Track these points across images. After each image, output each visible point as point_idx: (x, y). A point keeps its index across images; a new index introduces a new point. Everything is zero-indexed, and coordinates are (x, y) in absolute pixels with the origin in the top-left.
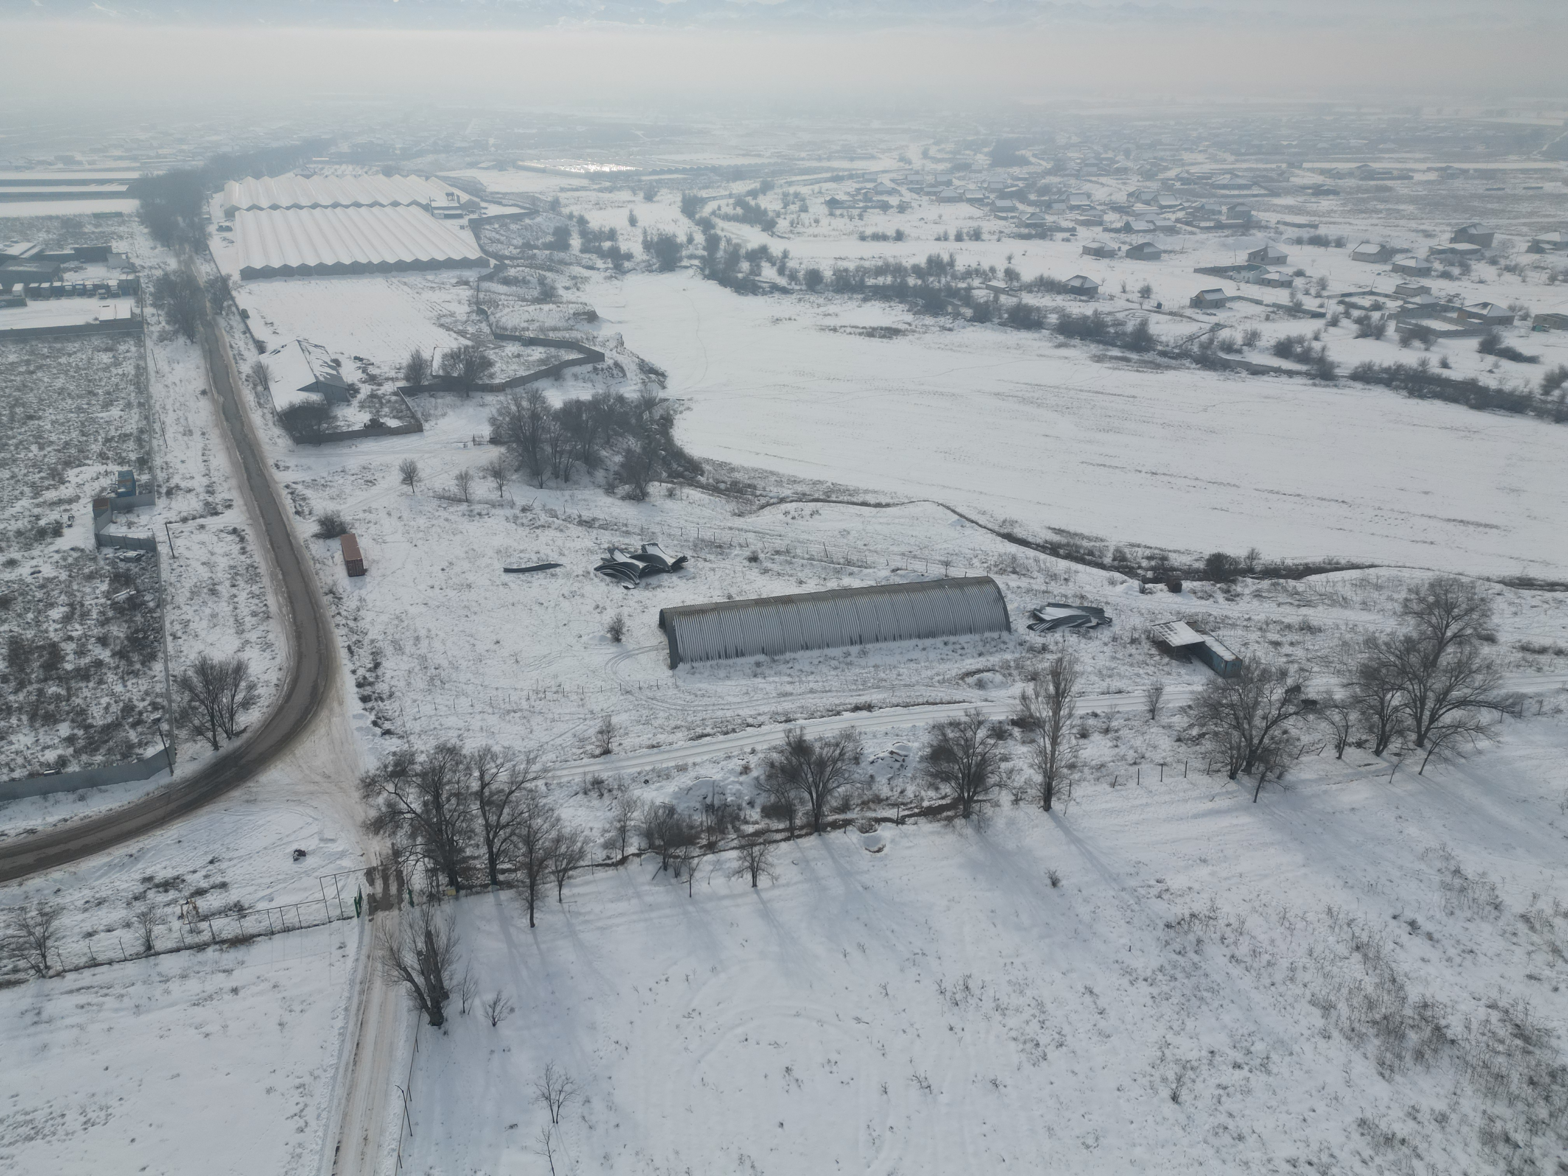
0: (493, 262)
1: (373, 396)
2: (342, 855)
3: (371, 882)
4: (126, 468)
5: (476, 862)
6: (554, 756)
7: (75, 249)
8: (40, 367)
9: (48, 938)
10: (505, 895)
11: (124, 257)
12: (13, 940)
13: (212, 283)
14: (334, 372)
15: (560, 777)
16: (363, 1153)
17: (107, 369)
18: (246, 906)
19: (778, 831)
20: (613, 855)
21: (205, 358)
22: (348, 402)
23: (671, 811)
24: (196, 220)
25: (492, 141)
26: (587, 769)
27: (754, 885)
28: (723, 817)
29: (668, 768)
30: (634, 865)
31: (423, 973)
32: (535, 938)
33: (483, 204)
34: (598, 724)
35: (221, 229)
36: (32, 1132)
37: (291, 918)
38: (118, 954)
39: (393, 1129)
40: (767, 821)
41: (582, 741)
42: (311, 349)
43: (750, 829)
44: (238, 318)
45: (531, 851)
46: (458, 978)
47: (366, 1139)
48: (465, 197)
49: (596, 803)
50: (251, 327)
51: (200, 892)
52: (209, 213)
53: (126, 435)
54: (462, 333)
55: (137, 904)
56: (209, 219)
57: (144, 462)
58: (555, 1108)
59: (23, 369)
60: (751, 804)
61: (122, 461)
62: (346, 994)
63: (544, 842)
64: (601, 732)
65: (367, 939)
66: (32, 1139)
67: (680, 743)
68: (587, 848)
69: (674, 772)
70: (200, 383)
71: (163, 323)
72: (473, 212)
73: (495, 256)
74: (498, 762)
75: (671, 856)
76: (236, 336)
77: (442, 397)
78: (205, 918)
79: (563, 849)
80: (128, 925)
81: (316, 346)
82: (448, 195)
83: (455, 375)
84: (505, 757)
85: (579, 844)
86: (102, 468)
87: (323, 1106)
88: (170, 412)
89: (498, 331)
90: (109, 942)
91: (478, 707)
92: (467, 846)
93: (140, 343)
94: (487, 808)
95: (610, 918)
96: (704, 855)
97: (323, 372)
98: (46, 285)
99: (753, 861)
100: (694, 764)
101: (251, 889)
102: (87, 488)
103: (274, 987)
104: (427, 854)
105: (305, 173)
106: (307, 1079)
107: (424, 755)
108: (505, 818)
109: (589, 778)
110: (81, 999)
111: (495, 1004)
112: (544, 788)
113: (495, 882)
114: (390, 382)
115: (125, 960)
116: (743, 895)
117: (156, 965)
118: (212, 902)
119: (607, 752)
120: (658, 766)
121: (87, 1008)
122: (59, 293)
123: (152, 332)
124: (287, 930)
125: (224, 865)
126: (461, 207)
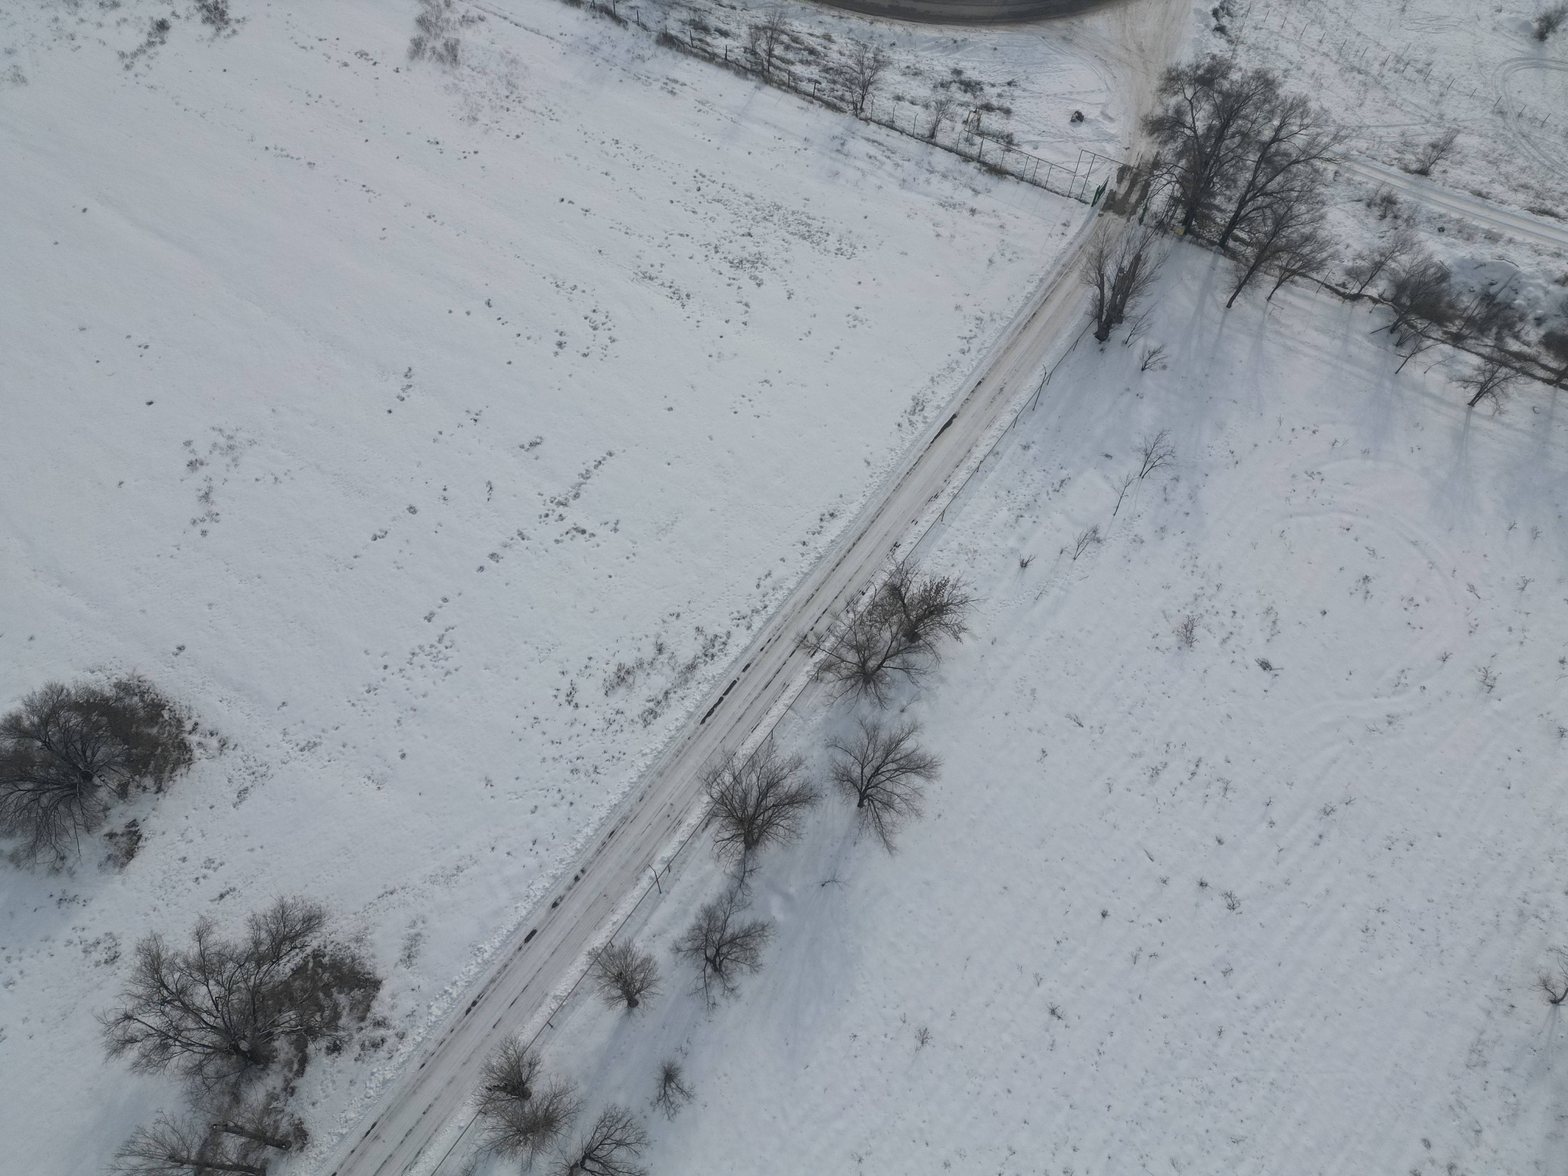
2: (1111, 138)
3: (1120, 180)
5: (1219, 214)
6: (1365, 146)
9: (871, 83)
10: (1224, 262)
12: (849, 71)
15: (1355, 173)
16: (994, 398)
18: (1015, 142)
19: (1545, 367)
20: (1350, 286)
23: (1444, 275)
26: (1389, 180)
27: (1472, 404)
28: (1496, 316)
29: (1476, 228)
30: (1362, 309)
31: (1114, 289)
32: (1224, 318)
34: (1437, 134)
36: (807, 234)
37: (1042, 174)
38: (909, 128)
39: (1024, 396)
40: (1542, 349)
41: (1407, 144)
43: (1514, 346)
45: (1275, 233)
46: (1139, 311)
47: (1001, 389)
49: (1372, 221)
51: (988, 108)
55: (941, 90)
58: (1148, 466)
60: (1539, 321)
62: (1048, 268)
63: (1293, 233)
64: (1434, 146)
65: (1087, 231)
66: (805, 239)
67: (1514, 208)
68: (1330, 264)
69: (1480, 237)
74: (1307, 121)
75: (1407, 322)
78: (981, 134)
79: (1306, 250)
80: (926, 106)
84: (1316, 119)
85: (1325, 255)
87: (987, 345)
90: (908, 113)
91: (1325, 48)
92: (1221, 194)
94: (1263, 166)
95: (1303, 343)
96: (1443, 342)
99: (1490, 380)
100: (1511, 241)
101: (1026, 128)
103: (1002, 227)
104: (1182, 181)
106: (986, 317)
107: (1240, 74)
108: (1272, 186)
109: (1384, 191)
110: (873, 150)
111: (1154, 353)
112: (1330, 175)
113: (1223, 244)
115: (912, 136)
116: (1453, 406)
117: (931, 154)
118: (992, 122)
119: (1424, 172)
120: (1468, 220)
121: (873, 160)
124: (1034, 183)
125: (1017, 92)
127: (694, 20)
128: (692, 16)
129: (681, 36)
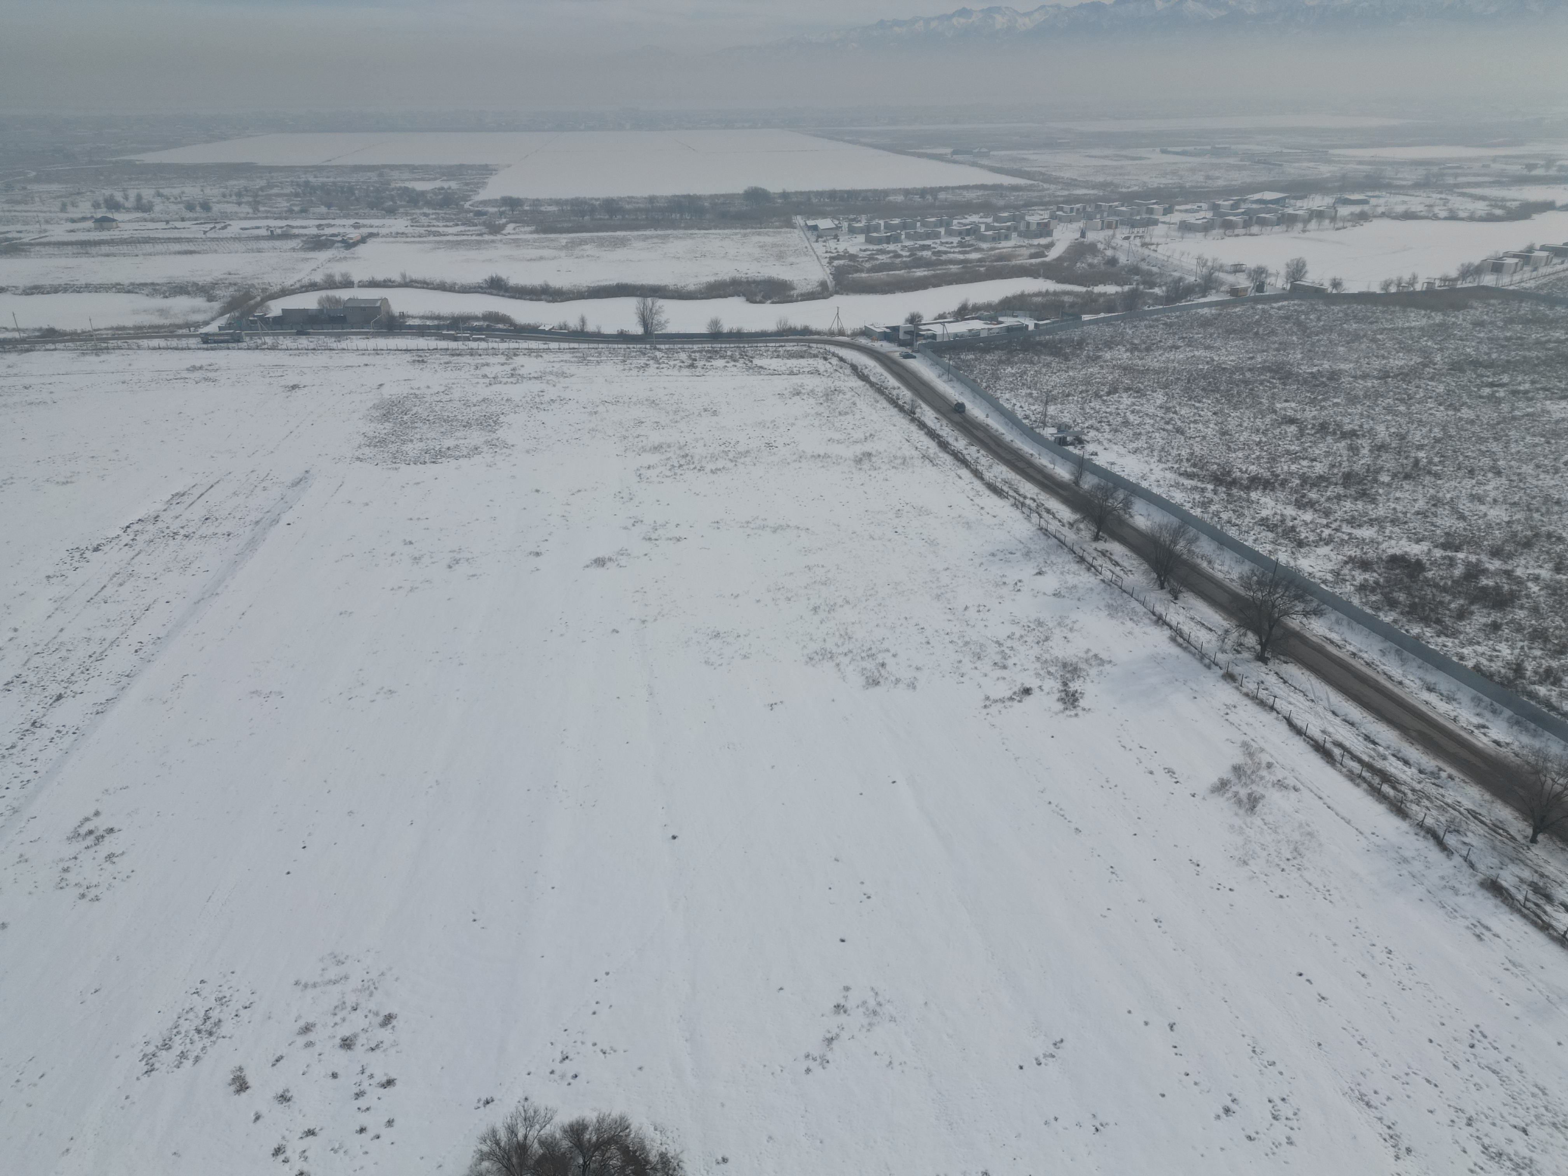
127: (1536, 884)
128: (1536, 878)
129: (1513, 890)
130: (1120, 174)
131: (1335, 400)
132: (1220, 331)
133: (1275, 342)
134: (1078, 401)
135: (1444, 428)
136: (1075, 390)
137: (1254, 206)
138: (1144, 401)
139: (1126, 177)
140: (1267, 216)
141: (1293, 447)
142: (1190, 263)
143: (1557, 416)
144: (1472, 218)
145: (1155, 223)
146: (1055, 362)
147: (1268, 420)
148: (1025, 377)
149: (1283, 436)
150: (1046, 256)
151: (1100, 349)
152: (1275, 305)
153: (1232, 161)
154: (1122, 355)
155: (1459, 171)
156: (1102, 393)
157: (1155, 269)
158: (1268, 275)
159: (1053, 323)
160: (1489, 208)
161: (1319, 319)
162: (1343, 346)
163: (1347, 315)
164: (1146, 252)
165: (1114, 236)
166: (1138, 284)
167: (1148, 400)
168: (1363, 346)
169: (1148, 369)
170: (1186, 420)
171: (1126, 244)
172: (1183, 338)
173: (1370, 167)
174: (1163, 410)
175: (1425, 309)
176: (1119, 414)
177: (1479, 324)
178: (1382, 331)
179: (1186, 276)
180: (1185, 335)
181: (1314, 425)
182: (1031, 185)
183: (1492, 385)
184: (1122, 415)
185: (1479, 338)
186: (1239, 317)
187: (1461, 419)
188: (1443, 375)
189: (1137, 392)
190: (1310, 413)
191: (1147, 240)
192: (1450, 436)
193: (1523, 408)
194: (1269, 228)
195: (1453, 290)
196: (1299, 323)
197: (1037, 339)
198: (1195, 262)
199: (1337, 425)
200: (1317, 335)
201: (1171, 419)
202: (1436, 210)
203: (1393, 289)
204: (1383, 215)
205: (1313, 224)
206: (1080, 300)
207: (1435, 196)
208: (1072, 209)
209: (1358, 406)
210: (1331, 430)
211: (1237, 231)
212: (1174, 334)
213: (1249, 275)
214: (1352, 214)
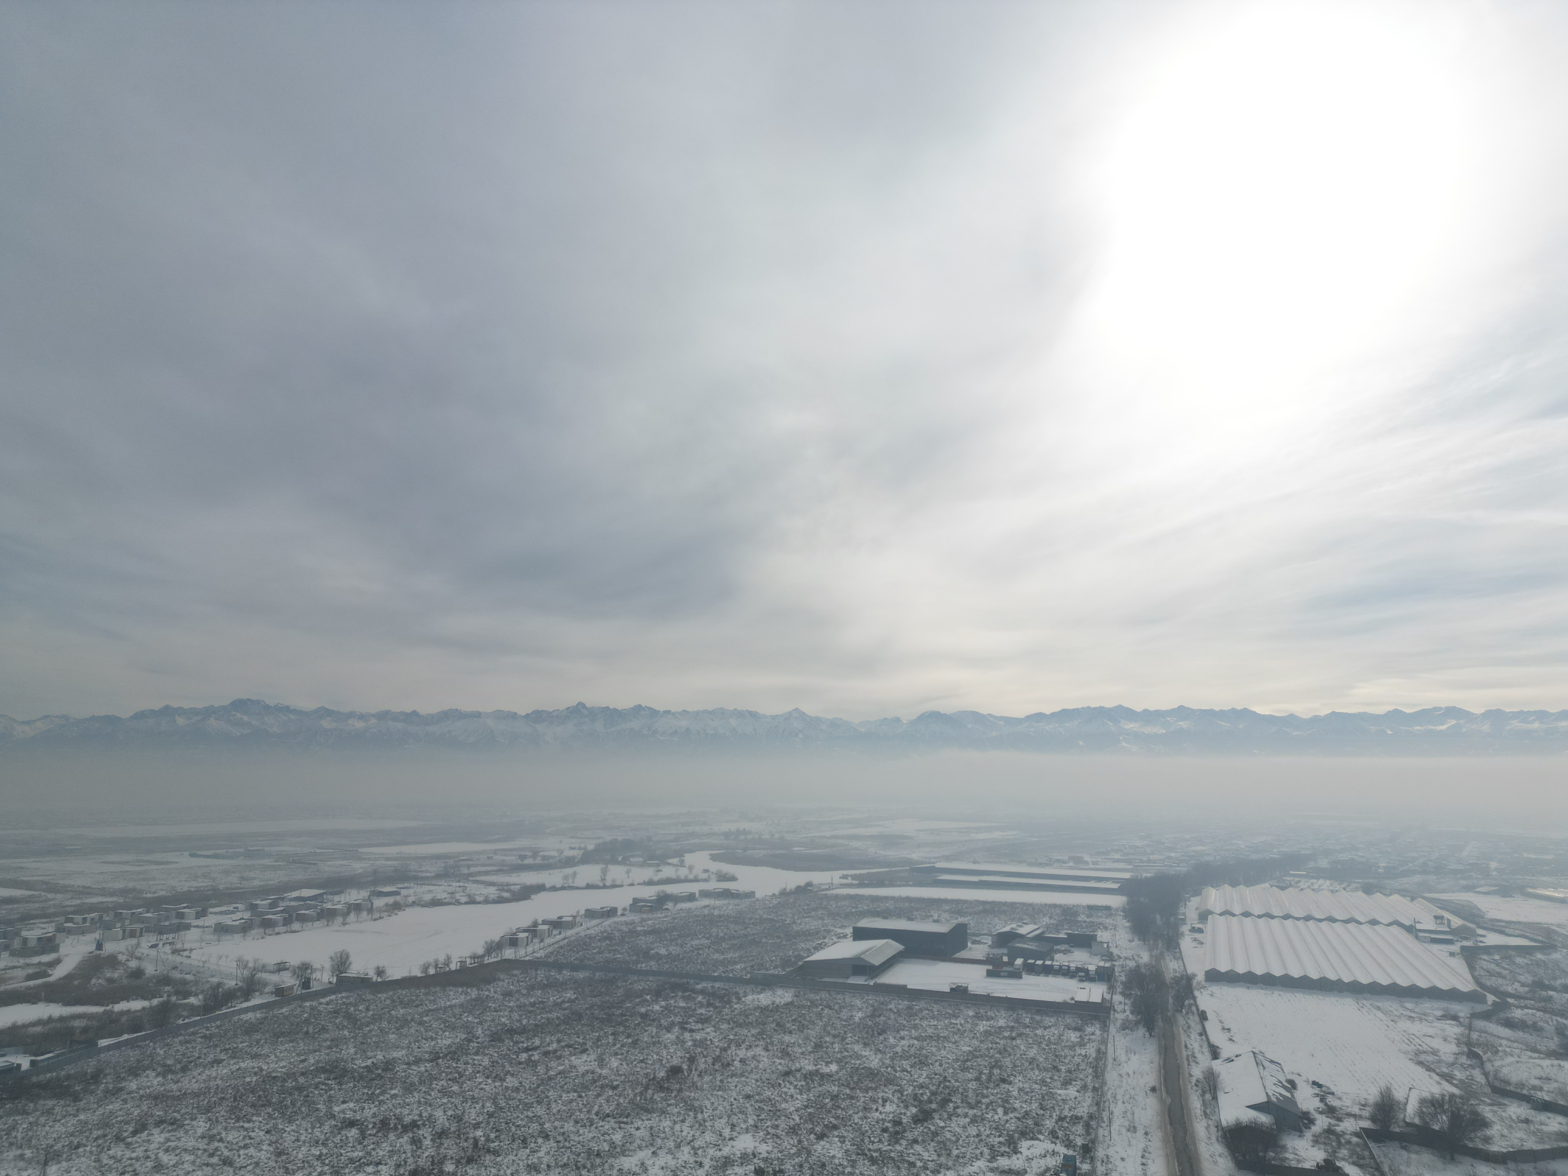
0: (1491, 998)
1: (1329, 1131)
4: (1070, 1152)
7: (1068, 934)
8: (1020, 1035)
11: (1105, 945)
13: (1177, 980)
14: (1288, 1095)
17: (1072, 1047)
21: (1160, 1053)
22: (1300, 1132)
24: (1172, 919)
25: (1493, 865)
33: (1480, 932)
35: (1193, 930)
42: (1266, 1064)
44: (1197, 1018)
48: (1457, 922)
50: (1207, 1029)
52: (1184, 914)
53: (1077, 1118)
54: (1448, 1078)
56: (1184, 920)
57: (1087, 1150)
59: (1007, 1034)
61: (1069, 1144)
70: (1150, 1078)
71: (1128, 1012)
72: (1466, 939)
73: (1495, 991)
76: (1193, 1037)
77: (1417, 1153)
81: (1272, 1062)
82: (1436, 917)
83: (1436, 1127)
86: (1050, 1147)
88: (1120, 1103)
89: (1497, 1084)
93: (1105, 1028)
97: (1276, 1091)
98: (1039, 962)
102: (1034, 1163)
105: (1281, 884)
114: (1352, 1120)
122: (1048, 971)
123: (1117, 1019)
126: (1453, 932)
130: (144, 880)
131: (393, 1092)
132: (267, 1035)
133: (327, 1040)
134: (91, 1152)
135: (495, 1102)
136: (87, 1137)
137: (293, 904)
138: (181, 1133)
139: (151, 883)
140: (307, 912)
141: (356, 1154)
142: (229, 966)
143: (582, 1069)
144: (487, 901)
145: (188, 927)
146: (58, 1106)
147: (326, 1128)
148: (14, 1134)
149: (344, 1143)
150: (50, 975)
151: (123, 1079)
152: (322, 1000)
153: (267, 862)
154: (152, 1081)
155: (470, 863)
156: (125, 1134)
157: (189, 977)
158: (313, 970)
159: (58, 1056)
160: (498, 892)
161: (368, 1009)
162: (393, 1033)
163: (393, 1001)
164: (178, 959)
165: (138, 945)
166: (169, 996)
167: (186, 1132)
168: (412, 1031)
169: (185, 1094)
170: (235, 1147)
171: (153, 953)
172: (226, 1050)
173: (397, 862)
174: (206, 1141)
175: (462, 985)
176: (148, 1157)
177: (508, 994)
178: (427, 1012)
179: (226, 981)
180: (227, 1046)
181: (375, 1123)
182: (30, 896)
183: (527, 1050)
184: (153, 1157)
185: (510, 1007)
186: (286, 1017)
187: (507, 1088)
188: (486, 1047)
189: (172, 1124)
190: (370, 1111)
191: (179, 946)
192: (501, 1108)
193: (556, 1067)
194: (310, 924)
195: (482, 966)
196: (348, 1016)
197: (34, 1079)
198: (234, 965)
199: (398, 1119)
200: (367, 1026)
201: (217, 1149)
202: (457, 896)
203: (432, 971)
204: (414, 904)
205: (352, 917)
206: (95, 1023)
207: (454, 884)
208: (85, 920)
209: (415, 1094)
210: (392, 1125)
211: (277, 930)
212: (216, 1046)
213: (294, 973)
214: (386, 905)
